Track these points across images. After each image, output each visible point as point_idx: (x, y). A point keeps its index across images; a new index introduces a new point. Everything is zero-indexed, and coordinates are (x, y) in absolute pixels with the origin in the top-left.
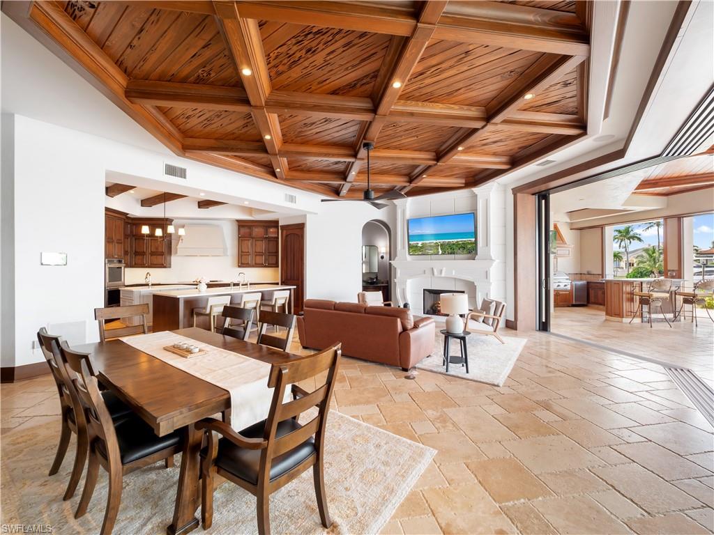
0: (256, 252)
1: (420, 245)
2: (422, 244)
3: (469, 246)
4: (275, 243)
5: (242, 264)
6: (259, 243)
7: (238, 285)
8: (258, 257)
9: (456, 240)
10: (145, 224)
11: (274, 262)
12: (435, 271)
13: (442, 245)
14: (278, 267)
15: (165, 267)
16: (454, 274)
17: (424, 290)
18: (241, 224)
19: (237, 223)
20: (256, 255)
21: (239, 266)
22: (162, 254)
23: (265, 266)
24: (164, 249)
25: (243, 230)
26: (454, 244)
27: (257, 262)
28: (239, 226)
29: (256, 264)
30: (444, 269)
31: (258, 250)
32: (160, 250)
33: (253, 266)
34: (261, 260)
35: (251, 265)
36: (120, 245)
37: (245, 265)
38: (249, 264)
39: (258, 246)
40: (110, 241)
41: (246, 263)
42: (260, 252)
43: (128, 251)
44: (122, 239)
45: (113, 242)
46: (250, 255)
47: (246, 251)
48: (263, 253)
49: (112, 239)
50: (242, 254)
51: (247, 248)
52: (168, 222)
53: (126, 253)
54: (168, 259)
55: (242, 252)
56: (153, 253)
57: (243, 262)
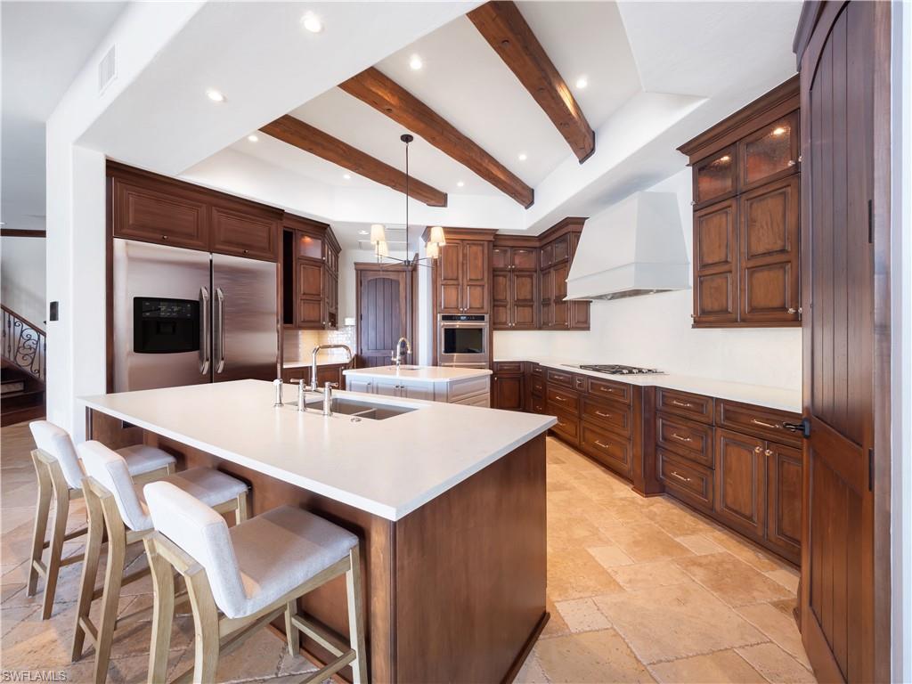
0: (752, 256)
5: (703, 312)
6: (766, 211)
8: (762, 277)
15: (567, 328)
21: (696, 324)
27: (762, 299)
28: (693, 167)
29: (752, 310)
31: (765, 241)
32: (562, 292)
33: (744, 322)
35: (734, 316)
36: (479, 289)
37: (712, 318)
38: (726, 311)
39: (762, 227)
40: (452, 282)
41: (716, 307)
42: (769, 253)
43: (532, 300)
44: (482, 279)
45: (458, 285)
46: (730, 272)
47: (716, 260)
48: (788, 252)
49: (457, 279)
50: (704, 273)
51: (720, 246)
52: (572, 227)
53: (523, 303)
54: (574, 309)
55: (704, 266)
56: (557, 301)
57: (708, 304)
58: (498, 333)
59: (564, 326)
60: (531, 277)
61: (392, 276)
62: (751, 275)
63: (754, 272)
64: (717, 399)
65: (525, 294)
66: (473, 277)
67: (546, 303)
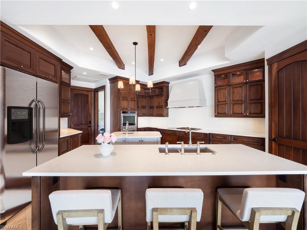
0: (233, 101)
4: (259, 87)
5: (219, 114)
6: (237, 91)
8: (236, 106)
11: (258, 111)
14: (264, 117)
15: (163, 116)
19: (214, 73)
20: (234, 104)
21: (216, 116)
22: (161, 107)
23: (246, 116)
24: (163, 104)
27: (236, 111)
28: (215, 76)
29: (233, 113)
31: (237, 98)
32: (161, 105)
33: (231, 116)
34: (241, 109)
35: (228, 115)
36: (134, 102)
37: (221, 115)
38: (226, 113)
39: (236, 94)
40: (125, 99)
41: (223, 112)
42: (238, 100)
43: (146, 106)
44: (135, 98)
45: (127, 100)
46: (227, 104)
47: (223, 100)
48: (243, 101)
49: (127, 98)
50: (218, 103)
51: (224, 97)
52: (165, 84)
53: (144, 107)
54: (165, 110)
55: (218, 102)
56: (158, 107)
57: (220, 111)
58: (139, 118)
59: (161, 116)
60: (146, 98)
61: (85, 93)
62: (233, 105)
63: (234, 105)
64: (231, 135)
65: (144, 104)
66: (132, 97)
67: (151, 107)
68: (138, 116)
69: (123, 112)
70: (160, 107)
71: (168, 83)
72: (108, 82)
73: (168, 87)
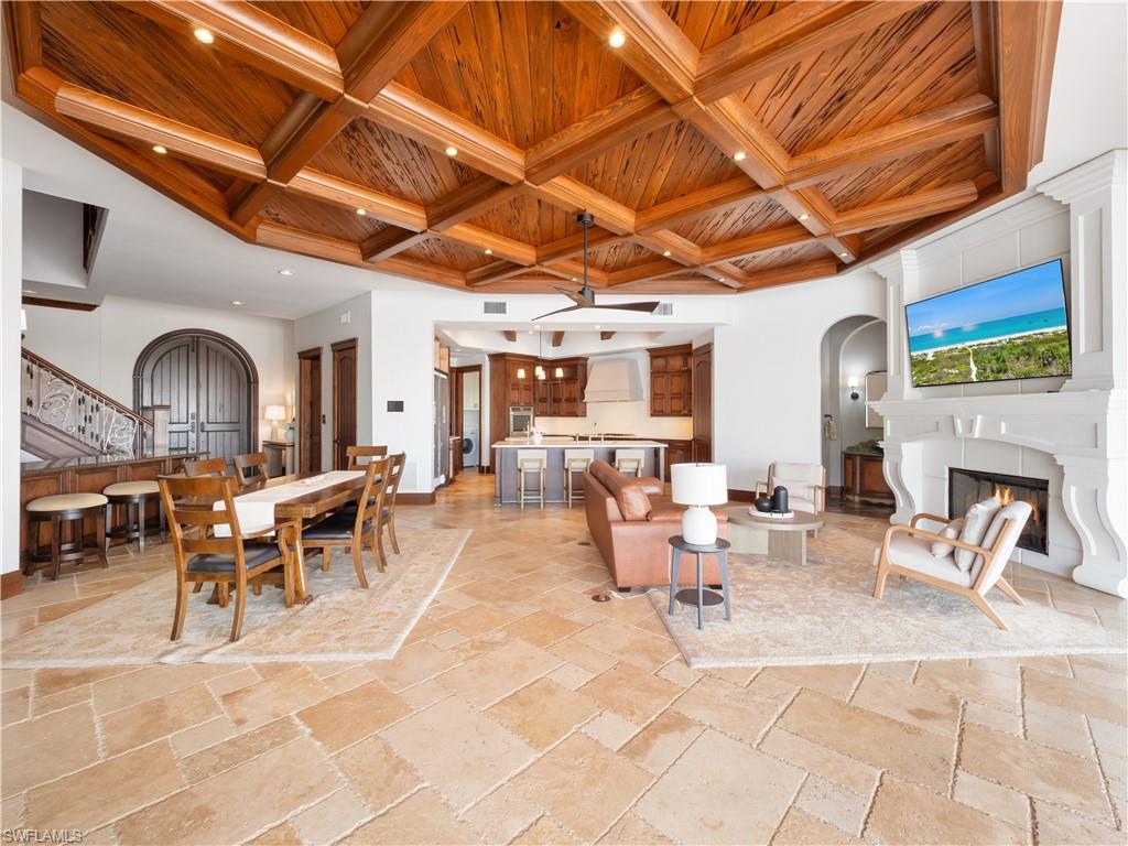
0: (671, 394)
1: (930, 358)
2: (935, 355)
3: (1041, 349)
5: (656, 413)
6: (676, 380)
7: (586, 439)
8: (674, 401)
9: (1007, 337)
10: (558, 367)
12: (959, 423)
13: (976, 353)
15: (577, 416)
16: (1003, 431)
17: (951, 470)
18: (655, 354)
19: (648, 353)
21: (652, 415)
22: (575, 400)
23: (684, 415)
24: (577, 395)
25: (660, 362)
26: (1002, 348)
27: (675, 408)
28: (652, 357)
30: (979, 418)
31: (674, 391)
32: (572, 396)
33: (668, 416)
34: (677, 404)
35: (666, 413)
36: (529, 391)
37: (658, 413)
38: (663, 411)
39: (675, 385)
40: (516, 387)
41: (659, 410)
42: (677, 394)
44: (530, 386)
45: (519, 389)
46: (665, 398)
47: (660, 393)
48: (682, 395)
49: (518, 385)
50: (655, 397)
51: (661, 389)
52: (581, 362)
53: (543, 400)
54: (581, 406)
55: (655, 394)
56: (567, 400)
57: (657, 408)
58: (536, 418)
59: (574, 414)
63: (672, 399)
67: (557, 400)
68: (535, 415)
69: (514, 410)
70: (571, 400)
71: (586, 359)
72: (487, 359)
73: (586, 365)
